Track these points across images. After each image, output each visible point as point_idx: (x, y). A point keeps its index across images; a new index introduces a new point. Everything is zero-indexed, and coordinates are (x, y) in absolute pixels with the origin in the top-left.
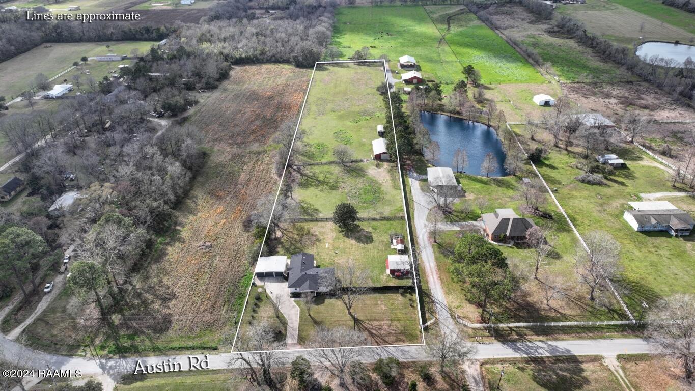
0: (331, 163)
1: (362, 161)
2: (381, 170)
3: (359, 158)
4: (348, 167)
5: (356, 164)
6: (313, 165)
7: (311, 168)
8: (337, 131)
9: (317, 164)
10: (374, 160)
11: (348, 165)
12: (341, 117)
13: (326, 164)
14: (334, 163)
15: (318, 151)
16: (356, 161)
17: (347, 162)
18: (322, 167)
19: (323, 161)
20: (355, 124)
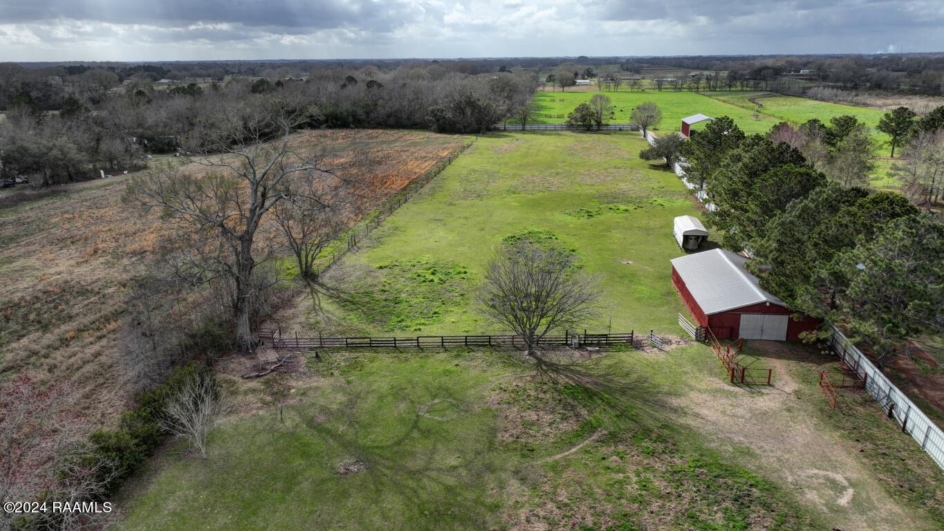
0: (470, 344)
1: (633, 344)
2: (767, 401)
3: (620, 327)
4: (555, 368)
5: (607, 360)
6: (373, 346)
7: (355, 365)
8: (518, 233)
9: (394, 347)
10: (698, 340)
11: (560, 358)
12: (535, 204)
13: (444, 345)
14: (486, 343)
15: (424, 288)
16: (604, 343)
17: (554, 346)
18: (414, 362)
19: (433, 330)
20: (584, 220)
